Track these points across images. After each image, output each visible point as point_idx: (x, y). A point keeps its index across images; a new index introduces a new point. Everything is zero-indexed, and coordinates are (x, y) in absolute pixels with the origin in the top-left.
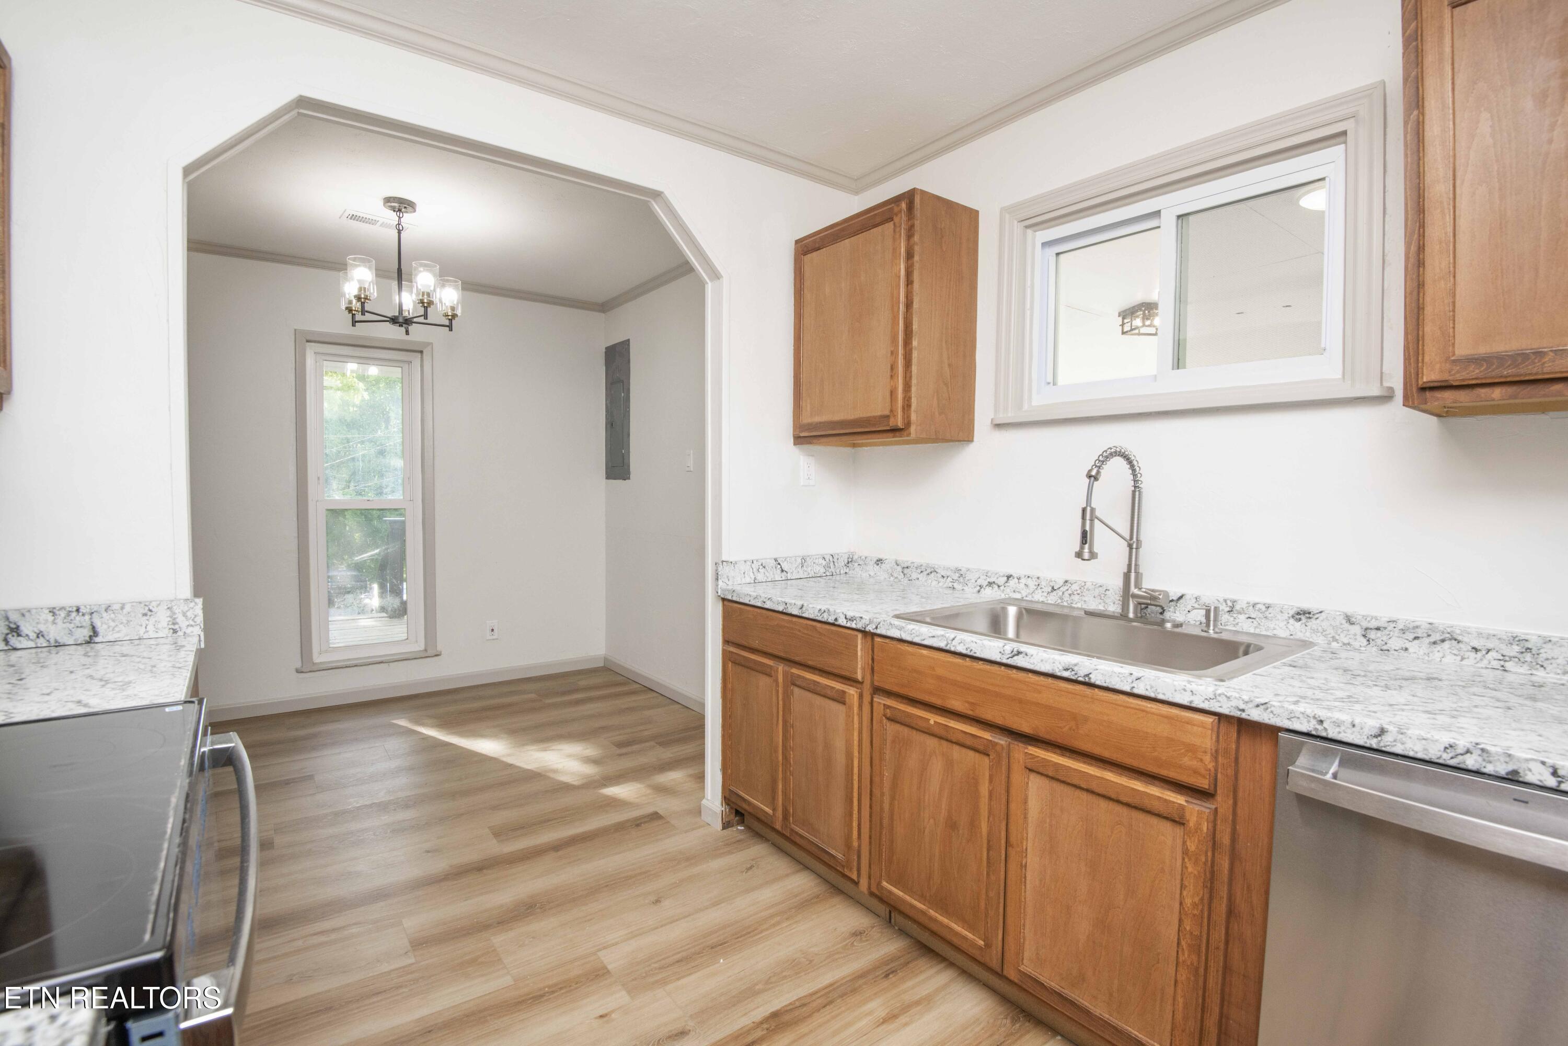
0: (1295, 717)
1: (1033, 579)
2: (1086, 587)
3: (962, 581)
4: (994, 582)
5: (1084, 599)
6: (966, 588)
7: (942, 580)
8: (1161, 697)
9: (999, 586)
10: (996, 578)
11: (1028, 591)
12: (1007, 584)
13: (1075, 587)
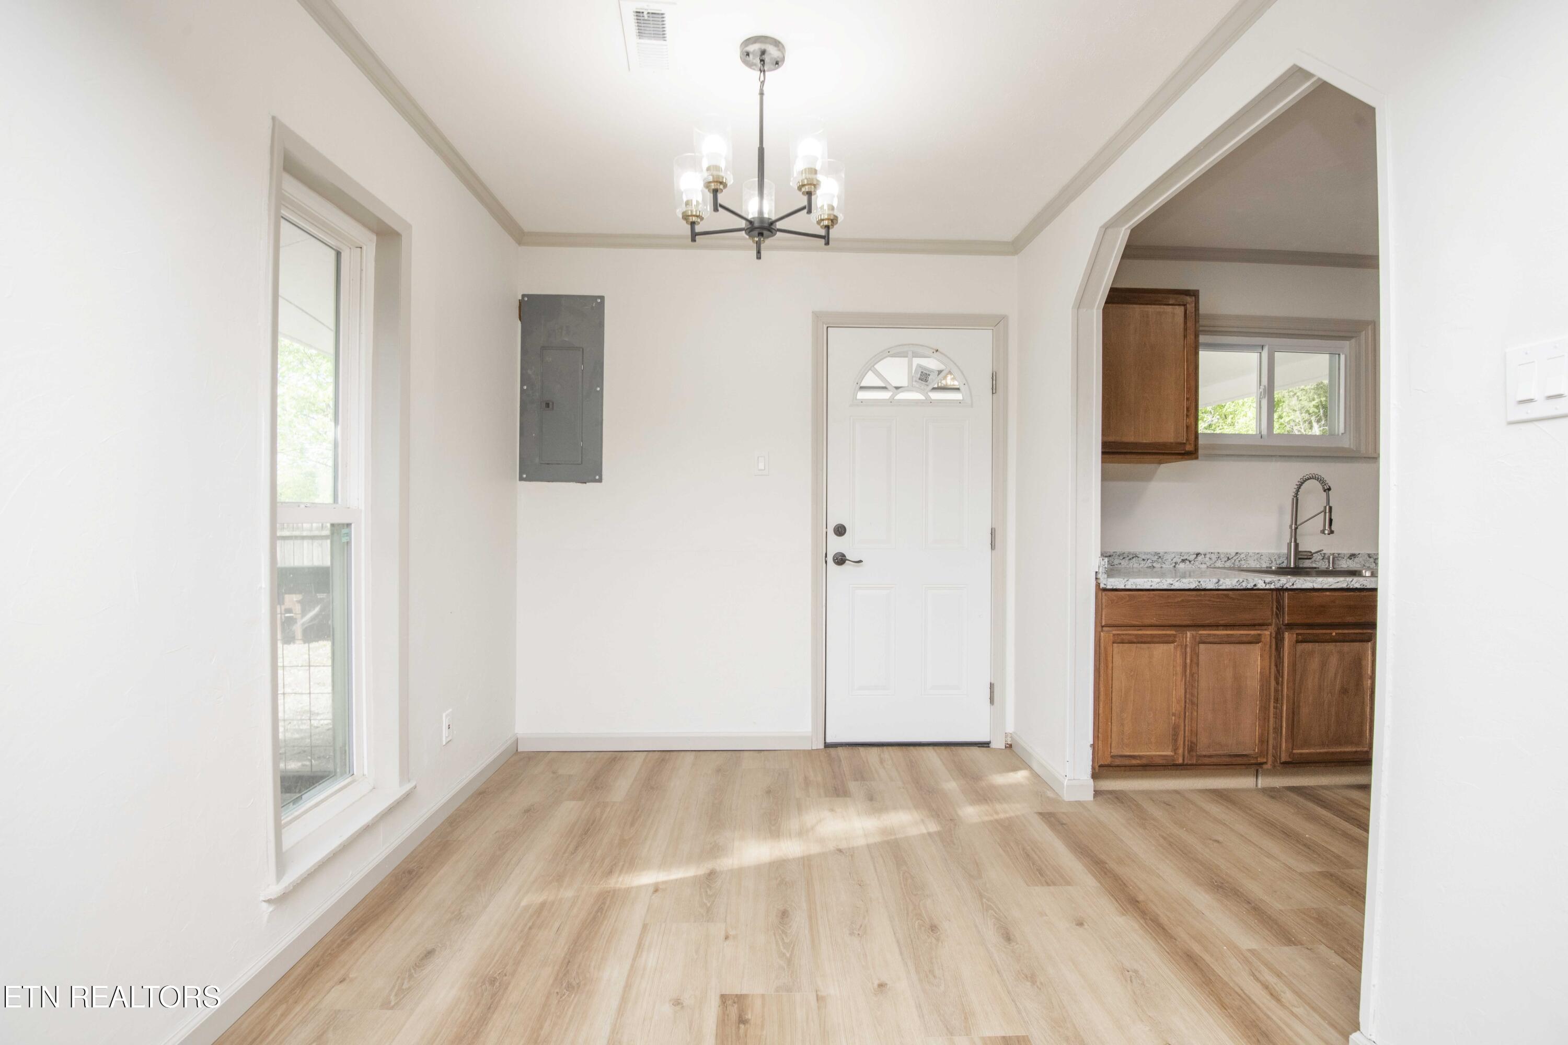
4: (1186, 559)
5: (1248, 562)
6: (1164, 566)
9: (1190, 561)
11: (1212, 562)
13: (1242, 556)
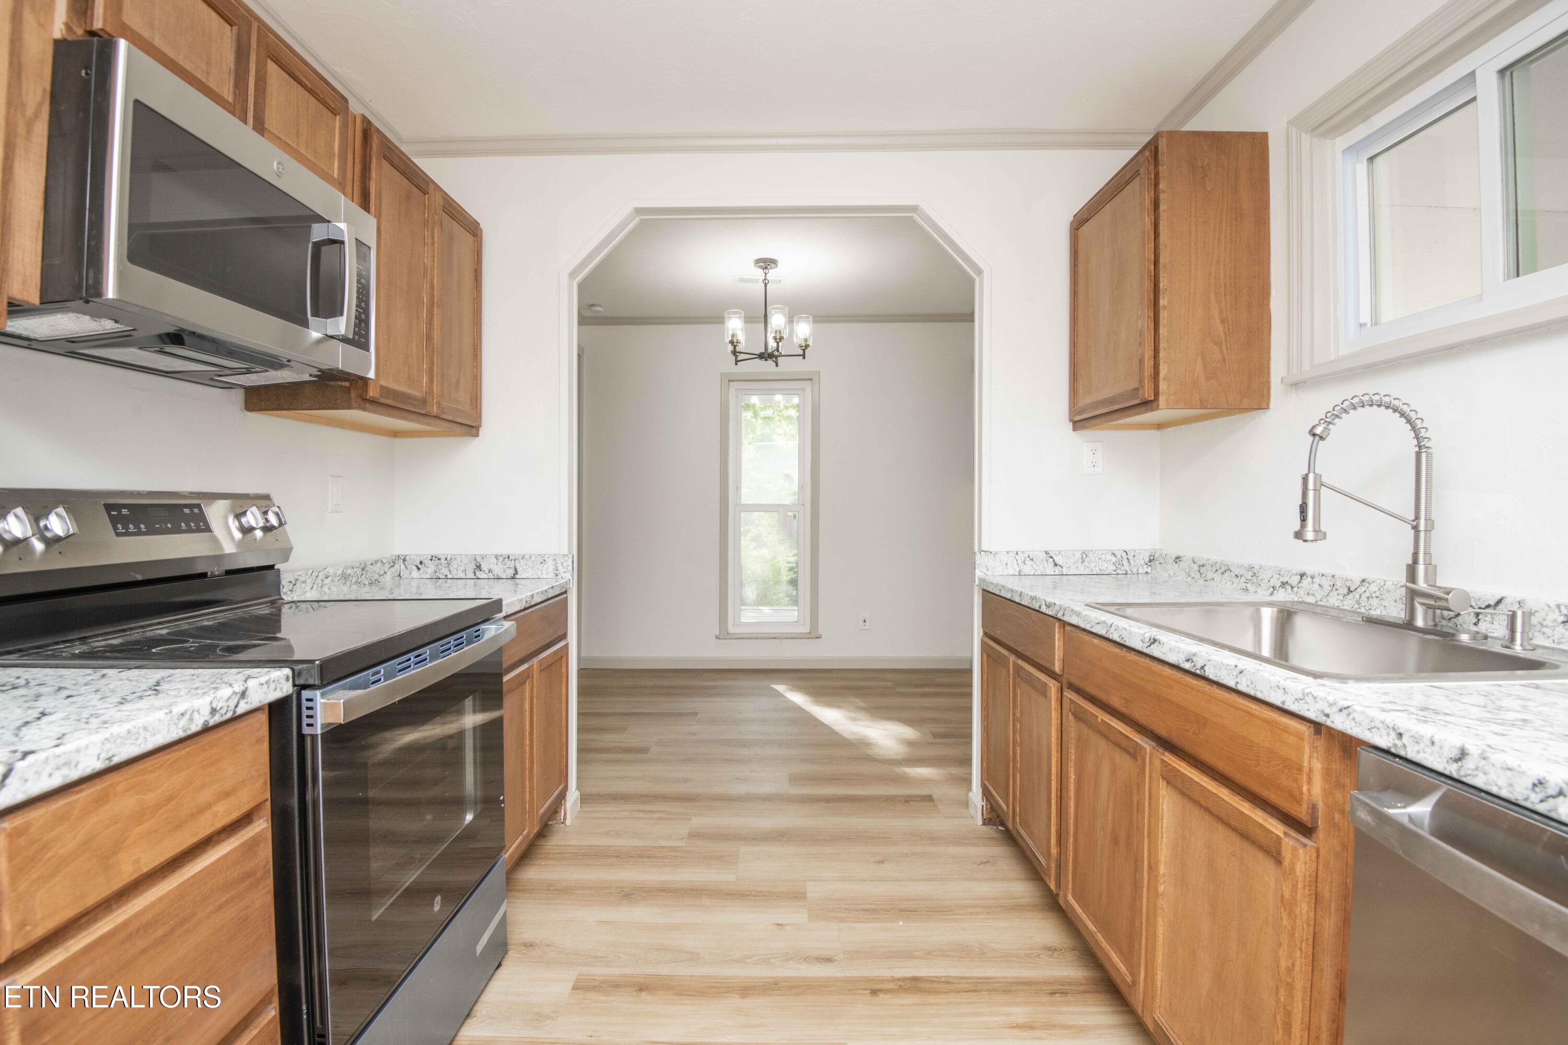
0: (1375, 727)
1: (1328, 578)
2: (1385, 587)
3: (1255, 581)
7: (1236, 580)
8: (1259, 695)
10: (1289, 577)
12: (1300, 585)
